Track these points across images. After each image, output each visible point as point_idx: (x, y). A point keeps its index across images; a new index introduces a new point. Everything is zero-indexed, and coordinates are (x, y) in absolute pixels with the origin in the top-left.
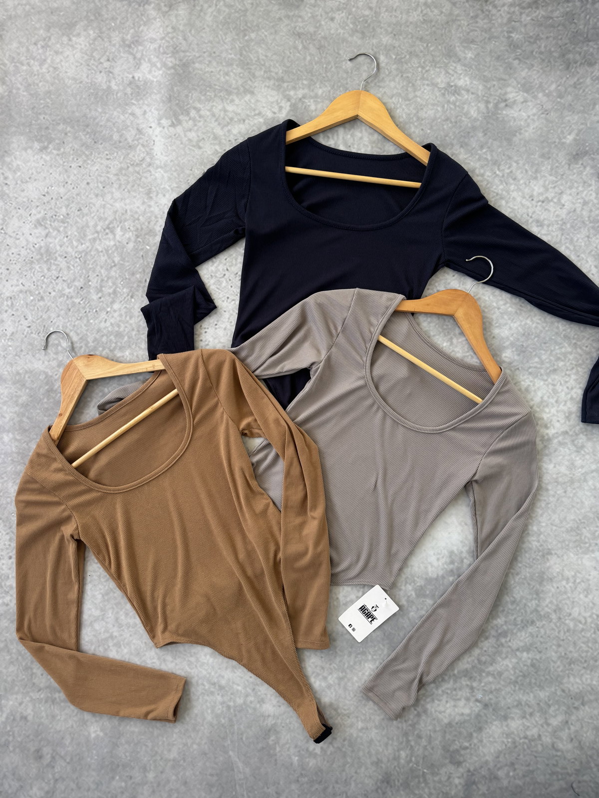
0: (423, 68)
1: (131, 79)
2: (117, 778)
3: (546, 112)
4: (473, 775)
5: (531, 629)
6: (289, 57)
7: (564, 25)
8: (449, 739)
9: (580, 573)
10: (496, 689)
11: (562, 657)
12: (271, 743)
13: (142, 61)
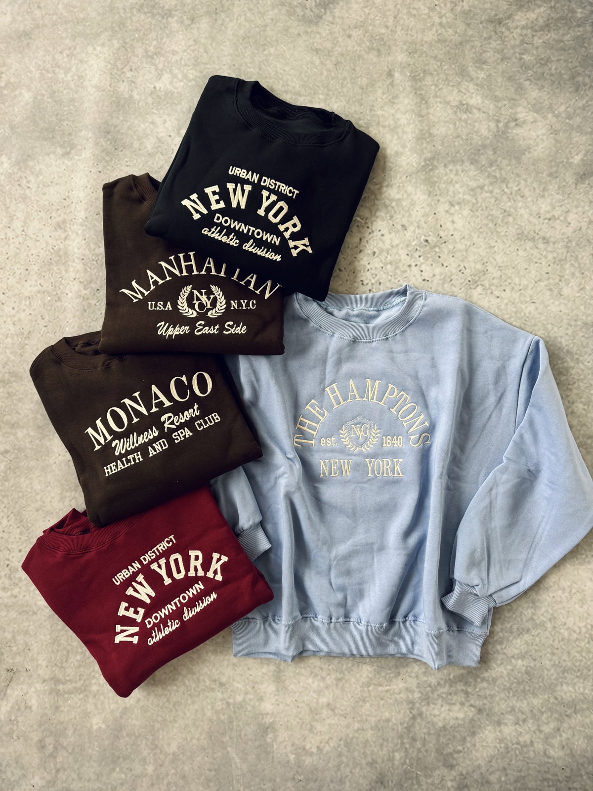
0: (436, 86)
1: (153, 89)
2: (118, 769)
3: (556, 132)
4: (465, 778)
5: (526, 637)
6: (306, 72)
7: (575, 49)
8: (443, 743)
9: (575, 583)
10: (490, 695)
11: (556, 665)
12: (269, 740)
13: (164, 72)
